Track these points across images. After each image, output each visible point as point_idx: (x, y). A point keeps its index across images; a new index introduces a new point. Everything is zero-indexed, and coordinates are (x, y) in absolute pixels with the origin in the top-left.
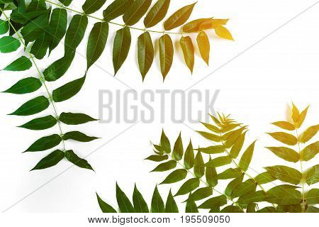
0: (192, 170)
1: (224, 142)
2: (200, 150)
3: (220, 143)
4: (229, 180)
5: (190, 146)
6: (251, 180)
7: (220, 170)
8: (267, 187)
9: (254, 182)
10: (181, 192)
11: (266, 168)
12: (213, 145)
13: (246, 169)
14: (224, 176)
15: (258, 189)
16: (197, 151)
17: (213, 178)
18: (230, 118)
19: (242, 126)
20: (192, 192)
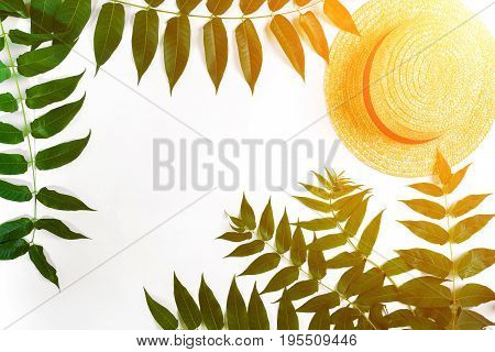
0: (287, 254)
1: (336, 212)
2: (299, 225)
3: (330, 215)
4: (344, 270)
5: (285, 219)
6: (375, 270)
7: (329, 254)
8: (400, 280)
9: (380, 273)
10: (271, 287)
11: (398, 252)
12: (319, 217)
13: (368, 254)
14: (336, 263)
15: (387, 282)
16: (295, 227)
17: (319, 267)
18: (345, 176)
19: (363, 188)
20: (288, 288)
